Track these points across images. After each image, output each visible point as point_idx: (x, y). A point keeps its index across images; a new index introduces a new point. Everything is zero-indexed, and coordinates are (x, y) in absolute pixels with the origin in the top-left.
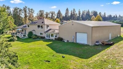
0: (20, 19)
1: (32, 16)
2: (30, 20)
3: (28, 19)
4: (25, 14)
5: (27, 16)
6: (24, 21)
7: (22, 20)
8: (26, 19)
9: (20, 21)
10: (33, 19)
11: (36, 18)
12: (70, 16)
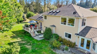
0: (40, 6)
1: (49, 4)
2: (48, 7)
3: (46, 7)
4: (45, 2)
5: (46, 4)
6: (43, 8)
7: (42, 7)
8: (45, 7)
9: (41, 8)
10: (51, 7)
11: (53, 5)
12: (85, 3)
